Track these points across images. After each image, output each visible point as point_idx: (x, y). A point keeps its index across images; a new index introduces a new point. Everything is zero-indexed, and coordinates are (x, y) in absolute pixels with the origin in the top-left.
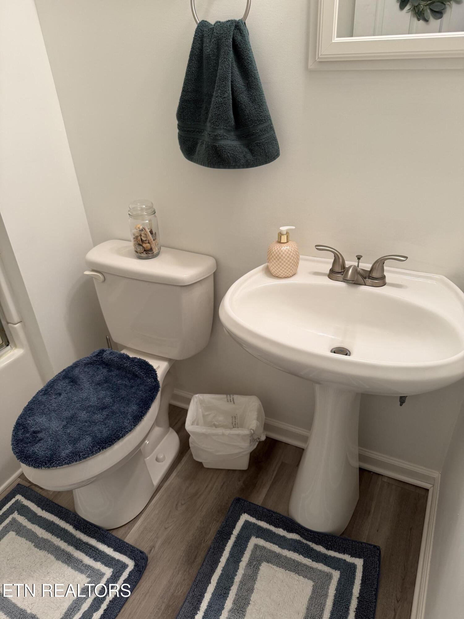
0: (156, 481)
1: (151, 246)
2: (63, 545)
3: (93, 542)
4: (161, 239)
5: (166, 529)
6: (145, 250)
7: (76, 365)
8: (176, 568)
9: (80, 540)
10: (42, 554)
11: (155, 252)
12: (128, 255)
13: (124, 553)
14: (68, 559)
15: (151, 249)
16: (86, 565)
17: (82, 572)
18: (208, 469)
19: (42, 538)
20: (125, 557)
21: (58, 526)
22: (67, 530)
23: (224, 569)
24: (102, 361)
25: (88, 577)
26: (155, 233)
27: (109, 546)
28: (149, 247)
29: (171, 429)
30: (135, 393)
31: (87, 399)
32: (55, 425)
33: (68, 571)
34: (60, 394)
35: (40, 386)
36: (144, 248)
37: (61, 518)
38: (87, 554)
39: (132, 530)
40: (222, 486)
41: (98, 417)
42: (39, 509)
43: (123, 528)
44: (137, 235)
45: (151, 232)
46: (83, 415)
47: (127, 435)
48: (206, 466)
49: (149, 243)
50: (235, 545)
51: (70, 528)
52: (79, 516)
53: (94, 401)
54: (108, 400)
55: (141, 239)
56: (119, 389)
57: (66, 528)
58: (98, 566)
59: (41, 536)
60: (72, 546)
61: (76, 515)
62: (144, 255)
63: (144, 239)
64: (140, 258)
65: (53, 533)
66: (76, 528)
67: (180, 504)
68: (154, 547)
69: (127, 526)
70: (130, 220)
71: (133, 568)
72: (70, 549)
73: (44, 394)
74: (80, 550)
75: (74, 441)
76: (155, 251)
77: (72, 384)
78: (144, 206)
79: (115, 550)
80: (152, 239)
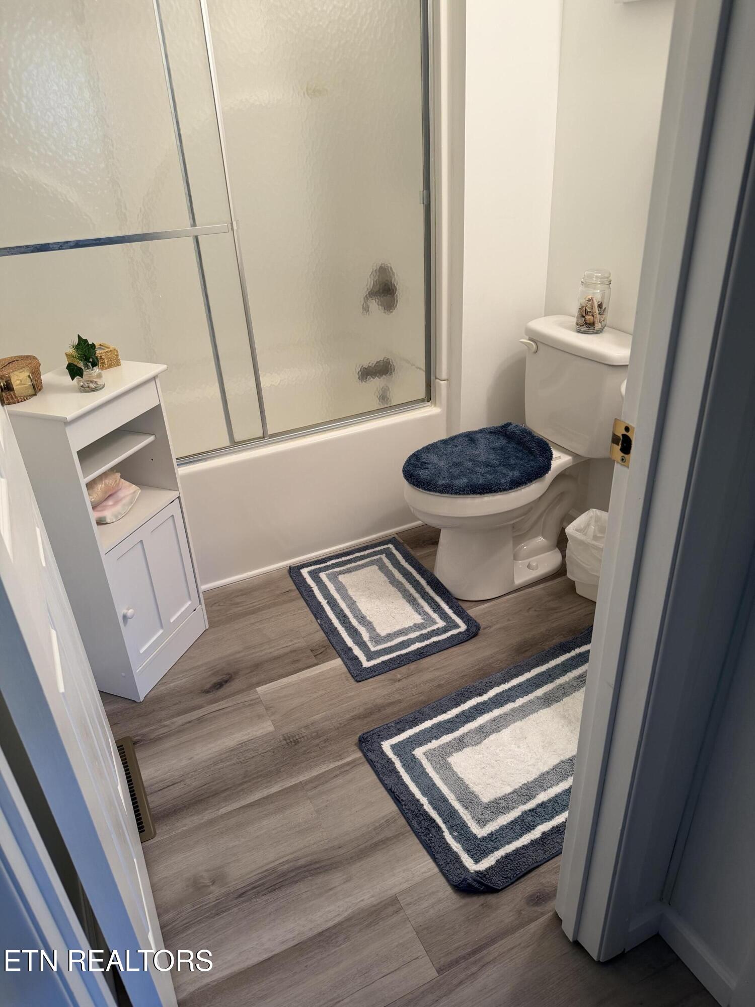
0: (519, 581)
1: (594, 320)
2: (412, 591)
3: (438, 599)
4: (609, 317)
5: (509, 620)
6: (586, 323)
7: (481, 431)
8: (503, 649)
9: (428, 594)
10: (392, 589)
11: (597, 328)
12: (569, 328)
13: (462, 619)
14: (412, 602)
15: (593, 324)
16: (425, 612)
17: (420, 614)
18: (580, 596)
19: (398, 579)
20: (460, 620)
21: (414, 577)
22: (420, 583)
23: (549, 670)
24: (505, 433)
25: (423, 619)
26: (605, 308)
27: (450, 608)
28: (592, 321)
29: (557, 549)
30: (522, 465)
31: (478, 456)
32: (443, 464)
33: (409, 608)
34: (456, 446)
35: (444, 436)
36: (585, 320)
37: (419, 573)
38: (429, 604)
39: (476, 608)
40: (588, 615)
41: (481, 470)
42: (404, 561)
43: (469, 603)
44: (583, 305)
45: (600, 306)
46: (469, 465)
47: (499, 493)
48: (578, 591)
49: (593, 316)
50: (572, 659)
51: (423, 582)
52: (434, 576)
53: (483, 458)
54: (496, 462)
55: (586, 309)
56: (509, 457)
57: (420, 581)
58: (435, 616)
59: (397, 578)
60: (419, 594)
61: (432, 575)
62: (584, 329)
63: (588, 310)
64: (579, 332)
65: (407, 579)
66: (429, 583)
67: (533, 609)
68: (490, 627)
69: (474, 603)
70: (581, 288)
71: (463, 630)
72: (417, 596)
73: (443, 443)
74: (425, 600)
75: (452, 477)
76: (598, 326)
77: (470, 442)
78: (600, 275)
79: (455, 613)
80: (597, 312)
